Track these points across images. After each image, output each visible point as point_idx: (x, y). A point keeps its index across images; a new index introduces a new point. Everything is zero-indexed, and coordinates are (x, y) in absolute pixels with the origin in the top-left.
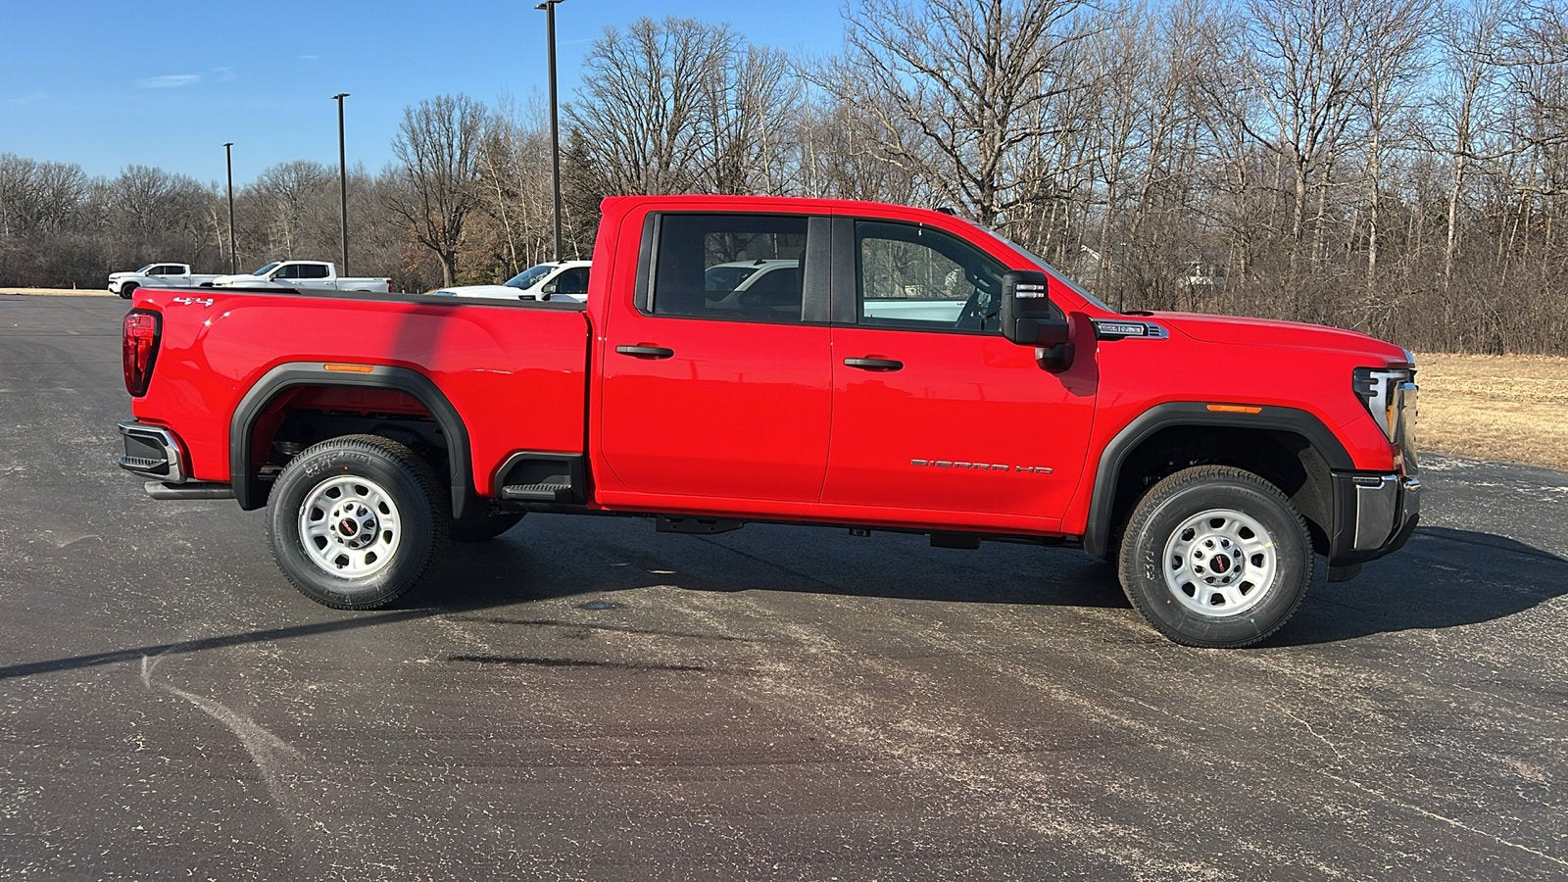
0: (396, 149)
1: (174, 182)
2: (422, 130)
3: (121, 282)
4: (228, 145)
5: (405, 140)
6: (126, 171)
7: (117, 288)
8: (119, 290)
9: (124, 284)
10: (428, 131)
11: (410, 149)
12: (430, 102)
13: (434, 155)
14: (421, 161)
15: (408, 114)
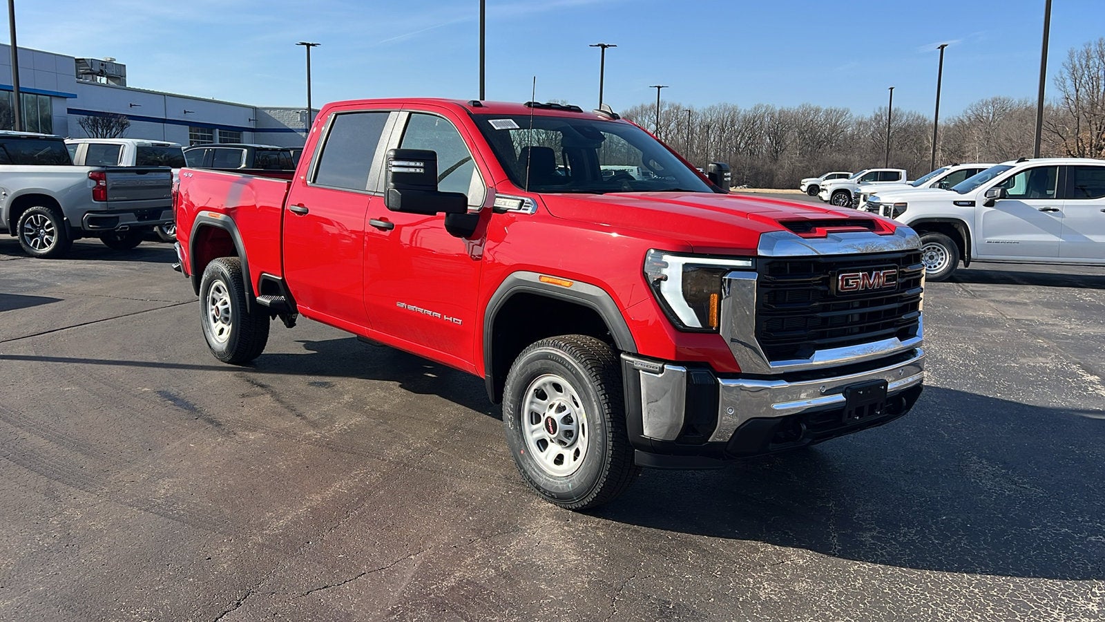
0: (1057, 83)
1: (908, 117)
2: (1081, 65)
3: (807, 185)
4: (891, 89)
5: (1066, 74)
6: (877, 111)
7: (804, 188)
8: (805, 190)
9: (809, 186)
10: (1088, 66)
11: (1069, 82)
12: (1093, 43)
13: (1090, 85)
14: (1077, 91)
15: (1071, 55)
